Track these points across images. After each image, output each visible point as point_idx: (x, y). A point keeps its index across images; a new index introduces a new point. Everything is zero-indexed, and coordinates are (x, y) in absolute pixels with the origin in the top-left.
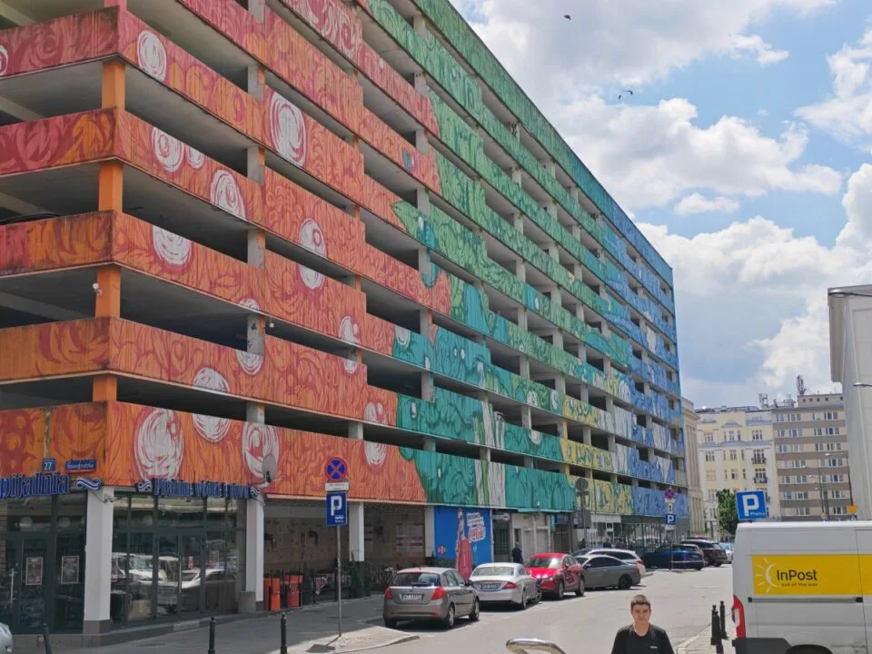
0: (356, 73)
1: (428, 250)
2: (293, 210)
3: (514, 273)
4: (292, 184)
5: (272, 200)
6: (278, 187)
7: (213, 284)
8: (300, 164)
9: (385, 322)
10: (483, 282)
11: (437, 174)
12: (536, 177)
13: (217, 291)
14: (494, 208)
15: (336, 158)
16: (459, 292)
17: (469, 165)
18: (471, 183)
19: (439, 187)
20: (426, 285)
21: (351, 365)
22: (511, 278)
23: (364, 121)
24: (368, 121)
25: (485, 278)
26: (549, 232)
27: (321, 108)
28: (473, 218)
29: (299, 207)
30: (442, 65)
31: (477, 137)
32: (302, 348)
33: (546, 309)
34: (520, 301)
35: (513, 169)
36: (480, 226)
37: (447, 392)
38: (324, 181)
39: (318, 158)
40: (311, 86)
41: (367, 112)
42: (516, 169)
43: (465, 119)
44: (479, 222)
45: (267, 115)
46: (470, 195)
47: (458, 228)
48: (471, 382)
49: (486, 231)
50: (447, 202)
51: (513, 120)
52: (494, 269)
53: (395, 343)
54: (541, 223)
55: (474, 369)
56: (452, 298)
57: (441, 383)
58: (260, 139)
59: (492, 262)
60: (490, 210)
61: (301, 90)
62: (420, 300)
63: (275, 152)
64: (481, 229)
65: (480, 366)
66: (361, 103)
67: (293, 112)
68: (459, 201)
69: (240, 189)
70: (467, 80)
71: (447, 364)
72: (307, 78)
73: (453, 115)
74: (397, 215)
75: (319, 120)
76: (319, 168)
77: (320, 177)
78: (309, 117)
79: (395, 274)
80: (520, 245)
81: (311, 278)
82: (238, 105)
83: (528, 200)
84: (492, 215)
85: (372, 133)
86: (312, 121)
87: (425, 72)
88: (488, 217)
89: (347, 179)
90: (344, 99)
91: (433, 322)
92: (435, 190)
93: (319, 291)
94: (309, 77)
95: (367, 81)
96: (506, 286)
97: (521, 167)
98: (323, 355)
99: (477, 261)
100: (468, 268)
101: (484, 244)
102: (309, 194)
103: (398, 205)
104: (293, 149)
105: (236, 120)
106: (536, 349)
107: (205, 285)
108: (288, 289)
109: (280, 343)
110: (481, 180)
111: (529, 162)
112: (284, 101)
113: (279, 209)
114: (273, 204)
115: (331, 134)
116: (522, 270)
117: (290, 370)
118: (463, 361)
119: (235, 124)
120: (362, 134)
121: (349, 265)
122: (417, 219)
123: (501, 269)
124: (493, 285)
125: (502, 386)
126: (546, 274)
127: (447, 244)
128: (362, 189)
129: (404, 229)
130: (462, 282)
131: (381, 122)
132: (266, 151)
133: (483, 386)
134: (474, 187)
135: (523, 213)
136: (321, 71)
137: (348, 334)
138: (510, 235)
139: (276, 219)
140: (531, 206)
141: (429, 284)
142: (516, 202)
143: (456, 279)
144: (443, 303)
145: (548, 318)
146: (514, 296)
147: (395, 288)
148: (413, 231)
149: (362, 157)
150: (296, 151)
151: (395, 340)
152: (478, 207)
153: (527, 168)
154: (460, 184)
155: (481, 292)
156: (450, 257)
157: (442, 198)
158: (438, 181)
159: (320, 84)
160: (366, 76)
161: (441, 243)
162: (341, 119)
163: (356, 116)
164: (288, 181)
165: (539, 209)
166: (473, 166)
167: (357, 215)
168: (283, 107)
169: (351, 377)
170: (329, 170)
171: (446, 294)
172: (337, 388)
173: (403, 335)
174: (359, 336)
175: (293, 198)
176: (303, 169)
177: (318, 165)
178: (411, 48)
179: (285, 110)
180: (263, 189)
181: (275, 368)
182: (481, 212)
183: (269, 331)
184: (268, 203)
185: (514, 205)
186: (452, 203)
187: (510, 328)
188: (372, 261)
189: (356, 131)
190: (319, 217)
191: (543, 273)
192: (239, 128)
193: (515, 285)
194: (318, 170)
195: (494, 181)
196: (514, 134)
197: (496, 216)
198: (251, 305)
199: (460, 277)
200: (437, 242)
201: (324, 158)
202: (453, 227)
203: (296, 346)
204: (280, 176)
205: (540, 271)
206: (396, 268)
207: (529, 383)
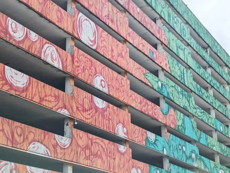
0: (125, 12)
1: (164, 97)
2: (90, 69)
3: (210, 113)
4: (89, 57)
5: (78, 62)
6: (82, 57)
7: (42, 99)
8: (94, 47)
9: (141, 129)
10: (193, 116)
11: (168, 63)
12: (218, 72)
13: (44, 103)
14: (198, 83)
15: (114, 48)
16: (181, 119)
17: (184, 62)
18: (185, 70)
19: (169, 69)
20: (163, 113)
21: (122, 148)
22: (208, 115)
23: (129, 34)
24: (131, 34)
25: (194, 114)
26: (226, 97)
27: (106, 24)
28: (187, 85)
29: (93, 68)
30: (169, 15)
31: (188, 50)
32: (94, 137)
33: (226, 132)
34: (213, 127)
35: (207, 67)
36: (190, 89)
37: (176, 167)
38: (108, 58)
39: (104, 46)
40: (100, 13)
41: (131, 30)
42: (208, 67)
43: (182, 41)
44: (190, 88)
45: (75, 22)
46: (185, 75)
47: (179, 89)
48: (189, 162)
49: (194, 92)
50: (173, 77)
51: (206, 46)
52: (198, 110)
53: (147, 139)
54: (222, 92)
55: (191, 157)
56: (177, 121)
57: (173, 162)
58: (71, 32)
59: (197, 107)
60: (196, 83)
61: (95, 14)
62: (160, 120)
63: (80, 40)
64: (192, 91)
65: (194, 155)
66: (127, 25)
67: (90, 23)
68: (179, 77)
69: (59, 55)
70: (182, 24)
71: (175, 152)
72: (98, 9)
73: (175, 38)
74: (147, 79)
75: (104, 30)
76: (105, 51)
77: (105, 55)
78: (99, 27)
79: (146, 106)
80: (212, 101)
81: (100, 103)
82: (59, 15)
83: (214, 81)
84: (197, 86)
85: (133, 40)
86: (101, 29)
87: (161, 17)
88: (195, 86)
89: (120, 59)
90: (118, 22)
91: (167, 132)
92: (167, 70)
93: (104, 110)
94: (99, 9)
95: (130, 16)
96: (205, 119)
97: (210, 66)
98: (106, 141)
99: (189, 105)
100: (185, 109)
101: (193, 98)
102: (99, 63)
103: (147, 74)
104: (90, 40)
105: (58, 22)
106: (222, 150)
107: (36, 99)
108: (86, 106)
109: (82, 133)
110: (191, 69)
111: (214, 65)
112: (86, 18)
113: (82, 67)
114: (78, 64)
115: (111, 37)
116: (213, 112)
117: (87, 147)
118: (184, 152)
119: (57, 24)
120: (128, 39)
121: (121, 99)
122: (157, 82)
123: (202, 111)
124: (199, 117)
125: (205, 166)
126: (225, 116)
127: (174, 95)
128: (128, 64)
129: (151, 86)
130: (182, 114)
131: (138, 36)
132: (75, 40)
133: (196, 165)
134: (187, 72)
135: (212, 87)
136: (106, 7)
137: (121, 132)
138: (206, 96)
139: (80, 72)
140: (216, 84)
141: (165, 113)
142: (208, 81)
143: (179, 113)
144: (173, 123)
145: (227, 136)
146: (209, 124)
147: (147, 113)
148: (155, 87)
149: (128, 49)
150: (92, 41)
151: (147, 138)
152: (189, 81)
153: (213, 67)
154: (179, 69)
155: (193, 120)
156: (175, 101)
157: (171, 74)
158: (168, 66)
159: (105, 13)
160: (130, 14)
161: (170, 95)
162: (116, 31)
163: (124, 31)
164: (87, 55)
165: (220, 86)
166: (186, 62)
167: (125, 76)
168: (84, 20)
169: (123, 154)
170: (110, 53)
171: (174, 119)
172: (114, 159)
173: (152, 136)
174: (127, 133)
175: (89, 63)
176: (95, 50)
177: (104, 50)
178: (153, 5)
179: (85, 21)
180: (73, 57)
181: (78, 145)
182: (191, 83)
183: (75, 127)
184: (76, 64)
185: (208, 83)
186: (176, 77)
187: (208, 139)
188: (134, 99)
189: (125, 37)
190: (104, 74)
191: (224, 115)
192: (60, 26)
193: (209, 119)
194: (104, 52)
195: (197, 70)
196: (207, 52)
197: (199, 86)
198: (65, 112)
199: (181, 112)
200: (168, 94)
201: (107, 47)
202: (177, 88)
203: (91, 136)
204: (82, 52)
205: (223, 114)
206: (147, 103)
207: (219, 166)
